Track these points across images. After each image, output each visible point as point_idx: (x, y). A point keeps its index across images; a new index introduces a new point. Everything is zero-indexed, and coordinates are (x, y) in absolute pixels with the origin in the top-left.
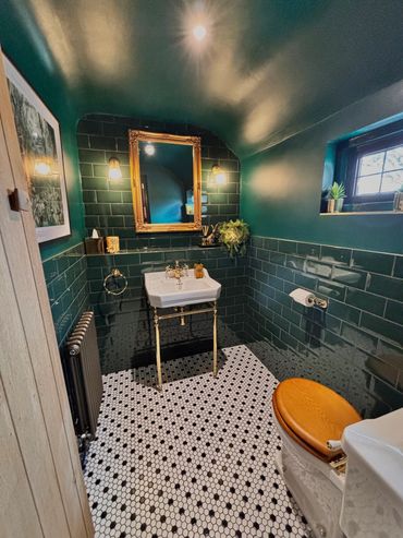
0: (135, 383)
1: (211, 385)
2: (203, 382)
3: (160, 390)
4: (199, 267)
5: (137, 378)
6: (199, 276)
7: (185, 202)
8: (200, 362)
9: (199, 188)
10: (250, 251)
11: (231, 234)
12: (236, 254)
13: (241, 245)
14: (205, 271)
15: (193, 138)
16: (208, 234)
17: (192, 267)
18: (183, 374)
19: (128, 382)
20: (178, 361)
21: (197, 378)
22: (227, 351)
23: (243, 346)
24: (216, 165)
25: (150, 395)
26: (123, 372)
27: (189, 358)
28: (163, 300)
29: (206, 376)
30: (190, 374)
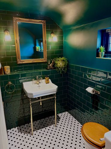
0: (20, 133)
1: (54, 130)
2: (51, 129)
3: (32, 134)
4: (47, 78)
5: (20, 131)
6: (48, 83)
7: (35, 45)
8: (49, 121)
9: (45, 43)
10: (68, 70)
11: (60, 63)
12: (63, 72)
13: (65, 68)
14: (50, 80)
15: (43, 21)
16: (50, 63)
17: (44, 78)
18: (41, 126)
19: (17, 133)
20: (38, 121)
21: (48, 128)
22: (60, 115)
23: (67, 112)
24: (52, 33)
25: (28, 137)
26: (14, 129)
27: (43, 119)
28: (34, 95)
29: (52, 126)
30: (44, 126)
